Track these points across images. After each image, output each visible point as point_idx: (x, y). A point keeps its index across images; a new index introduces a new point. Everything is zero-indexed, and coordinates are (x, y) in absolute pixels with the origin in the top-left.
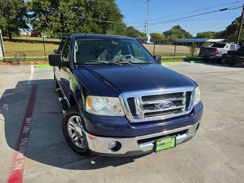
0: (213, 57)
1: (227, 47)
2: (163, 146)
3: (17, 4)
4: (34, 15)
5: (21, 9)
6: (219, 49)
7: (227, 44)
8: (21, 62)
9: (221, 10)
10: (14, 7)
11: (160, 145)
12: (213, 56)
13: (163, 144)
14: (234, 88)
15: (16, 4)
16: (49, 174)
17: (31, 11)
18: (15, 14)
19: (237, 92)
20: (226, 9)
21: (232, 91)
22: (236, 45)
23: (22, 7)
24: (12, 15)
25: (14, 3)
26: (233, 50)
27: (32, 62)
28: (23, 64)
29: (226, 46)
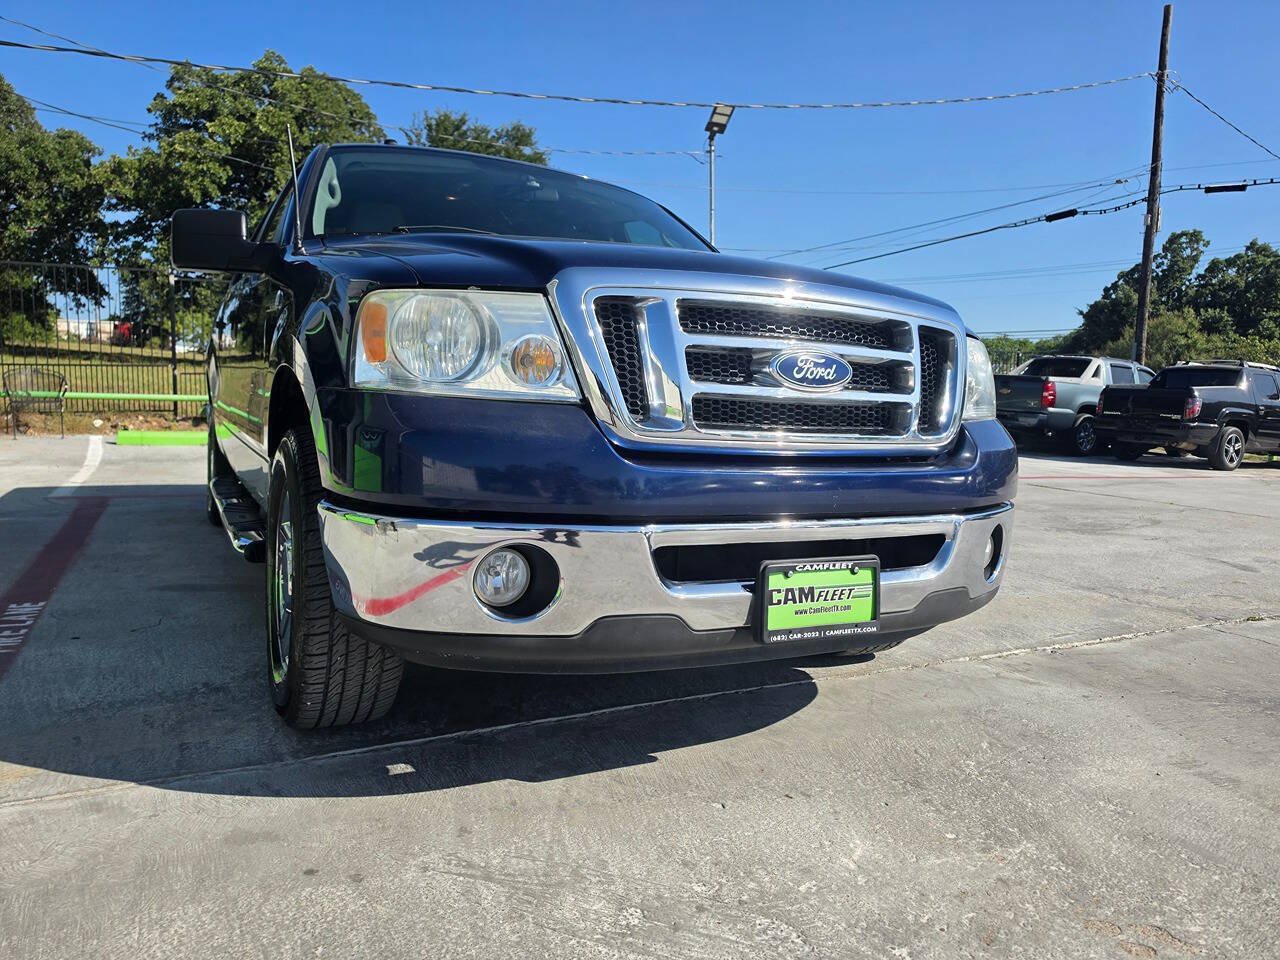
0: (1032, 421)
1: (1096, 374)
2: (806, 605)
3: (54, 172)
4: (137, 228)
5: (75, 195)
6: (1059, 383)
7: (1096, 362)
8: (36, 419)
9: (1050, 218)
10: (33, 185)
11: (790, 596)
12: (1031, 413)
13: (808, 594)
14: (1156, 523)
15: (46, 174)
16: (98, 811)
17: (124, 203)
18: (39, 215)
19: (1174, 533)
20: (1072, 213)
21: (1148, 532)
22: (1134, 366)
23: (80, 183)
24: (20, 222)
25: (41, 164)
26: (1123, 384)
27: (98, 423)
28: (46, 430)
29: (1091, 369)
